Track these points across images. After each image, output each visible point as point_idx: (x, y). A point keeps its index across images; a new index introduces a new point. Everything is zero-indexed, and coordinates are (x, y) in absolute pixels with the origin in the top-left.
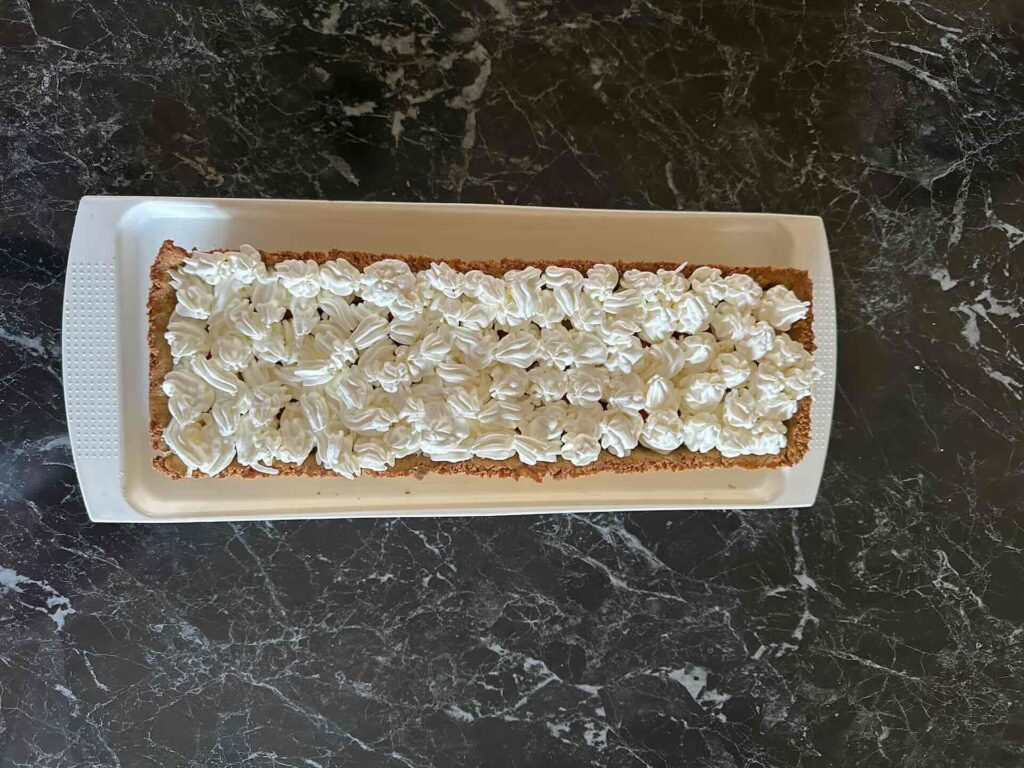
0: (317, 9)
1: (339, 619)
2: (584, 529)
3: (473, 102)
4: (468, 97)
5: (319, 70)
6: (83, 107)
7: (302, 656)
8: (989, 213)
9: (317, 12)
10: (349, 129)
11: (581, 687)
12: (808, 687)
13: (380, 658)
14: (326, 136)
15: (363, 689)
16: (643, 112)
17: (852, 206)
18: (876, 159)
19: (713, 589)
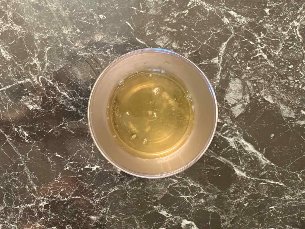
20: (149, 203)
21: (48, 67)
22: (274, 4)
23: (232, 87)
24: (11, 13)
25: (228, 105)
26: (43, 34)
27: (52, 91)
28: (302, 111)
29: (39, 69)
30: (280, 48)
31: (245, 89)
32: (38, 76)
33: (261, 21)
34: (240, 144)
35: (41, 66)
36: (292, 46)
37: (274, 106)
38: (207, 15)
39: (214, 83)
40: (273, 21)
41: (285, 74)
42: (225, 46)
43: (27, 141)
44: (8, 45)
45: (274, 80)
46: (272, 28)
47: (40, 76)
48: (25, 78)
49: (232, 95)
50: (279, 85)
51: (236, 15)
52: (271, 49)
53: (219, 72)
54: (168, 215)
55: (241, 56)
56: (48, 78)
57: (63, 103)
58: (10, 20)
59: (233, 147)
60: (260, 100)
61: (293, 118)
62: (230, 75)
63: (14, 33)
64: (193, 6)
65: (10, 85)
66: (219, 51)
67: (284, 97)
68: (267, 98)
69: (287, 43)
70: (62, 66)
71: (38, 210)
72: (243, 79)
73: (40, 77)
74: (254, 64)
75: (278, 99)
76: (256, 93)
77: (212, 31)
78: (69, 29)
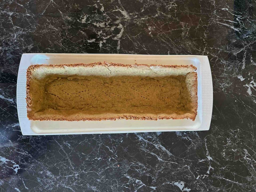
0: (81, 17)
1: (88, 170)
2: (151, 145)
3: (119, 38)
4: (118, 37)
5: (81, 32)
6: (24, 42)
7: (78, 180)
8: (252, 61)
9: (81, 18)
10: (89, 46)
11: (151, 187)
12: (212, 187)
13: (98, 180)
14: (83, 48)
15: (94, 188)
16: (162, 39)
17: (216, 60)
18: (222, 48)
19: (185, 161)
20: (122, 173)
28: (184, 133)
54: (130, 178)
71: (74, 177)
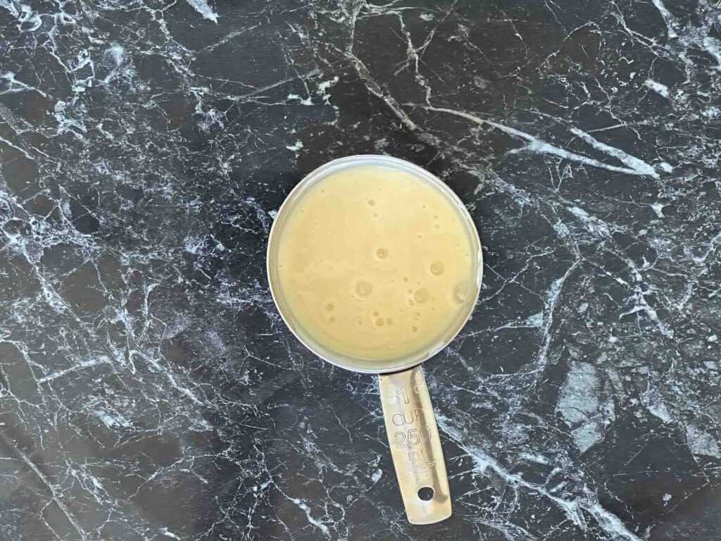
21: (149, 330)
22: (674, 192)
23: (575, 383)
24: (67, 206)
25: (564, 424)
26: (141, 254)
27: (157, 384)
29: (130, 335)
30: (687, 294)
31: (606, 387)
32: (127, 349)
33: (643, 232)
34: (592, 515)
35: (133, 327)
36: (716, 291)
37: (673, 430)
38: (520, 215)
39: (532, 372)
40: (670, 232)
41: (697, 354)
42: (559, 287)
43: (98, 501)
44: (60, 279)
45: (672, 370)
46: (669, 248)
47: (131, 349)
48: (97, 354)
49: (574, 401)
50: (684, 381)
51: (585, 216)
52: (667, 298)
53: (545, 348)
55: (596, 311)
56: (149, 356)
57: (184, 413)
58: (66, 222)
59: (575, 523)
60: (638, 415)
61: (716, 459)
62: (569, 355)
63: (74, 251)
64: (487, 194)
65: (63, 370)
66: (546, 300)
67: (694, 408)
68: (656, 409)
69: (703, 283)
70: (181, 328)
72: (600, 366)
73: (131, 353)
74: (626, 331)
75: (682, 413)
76: (629, 399)
77: (529, 253)
78: (200, 244)
